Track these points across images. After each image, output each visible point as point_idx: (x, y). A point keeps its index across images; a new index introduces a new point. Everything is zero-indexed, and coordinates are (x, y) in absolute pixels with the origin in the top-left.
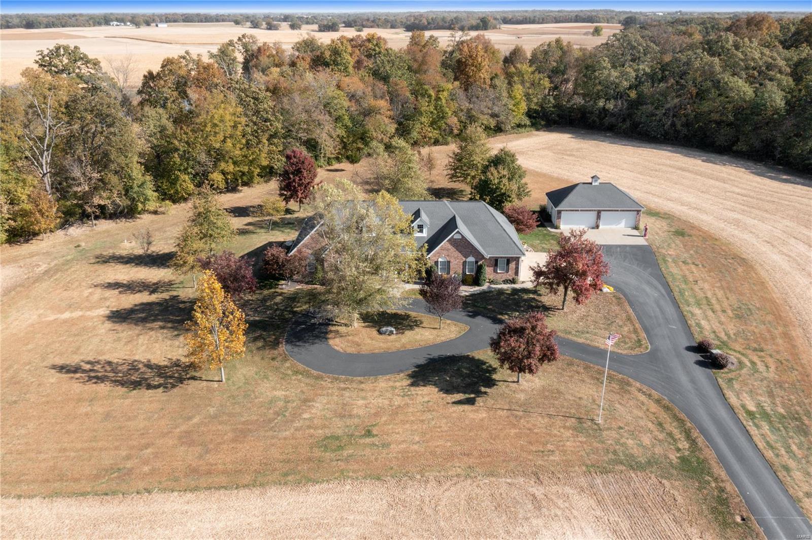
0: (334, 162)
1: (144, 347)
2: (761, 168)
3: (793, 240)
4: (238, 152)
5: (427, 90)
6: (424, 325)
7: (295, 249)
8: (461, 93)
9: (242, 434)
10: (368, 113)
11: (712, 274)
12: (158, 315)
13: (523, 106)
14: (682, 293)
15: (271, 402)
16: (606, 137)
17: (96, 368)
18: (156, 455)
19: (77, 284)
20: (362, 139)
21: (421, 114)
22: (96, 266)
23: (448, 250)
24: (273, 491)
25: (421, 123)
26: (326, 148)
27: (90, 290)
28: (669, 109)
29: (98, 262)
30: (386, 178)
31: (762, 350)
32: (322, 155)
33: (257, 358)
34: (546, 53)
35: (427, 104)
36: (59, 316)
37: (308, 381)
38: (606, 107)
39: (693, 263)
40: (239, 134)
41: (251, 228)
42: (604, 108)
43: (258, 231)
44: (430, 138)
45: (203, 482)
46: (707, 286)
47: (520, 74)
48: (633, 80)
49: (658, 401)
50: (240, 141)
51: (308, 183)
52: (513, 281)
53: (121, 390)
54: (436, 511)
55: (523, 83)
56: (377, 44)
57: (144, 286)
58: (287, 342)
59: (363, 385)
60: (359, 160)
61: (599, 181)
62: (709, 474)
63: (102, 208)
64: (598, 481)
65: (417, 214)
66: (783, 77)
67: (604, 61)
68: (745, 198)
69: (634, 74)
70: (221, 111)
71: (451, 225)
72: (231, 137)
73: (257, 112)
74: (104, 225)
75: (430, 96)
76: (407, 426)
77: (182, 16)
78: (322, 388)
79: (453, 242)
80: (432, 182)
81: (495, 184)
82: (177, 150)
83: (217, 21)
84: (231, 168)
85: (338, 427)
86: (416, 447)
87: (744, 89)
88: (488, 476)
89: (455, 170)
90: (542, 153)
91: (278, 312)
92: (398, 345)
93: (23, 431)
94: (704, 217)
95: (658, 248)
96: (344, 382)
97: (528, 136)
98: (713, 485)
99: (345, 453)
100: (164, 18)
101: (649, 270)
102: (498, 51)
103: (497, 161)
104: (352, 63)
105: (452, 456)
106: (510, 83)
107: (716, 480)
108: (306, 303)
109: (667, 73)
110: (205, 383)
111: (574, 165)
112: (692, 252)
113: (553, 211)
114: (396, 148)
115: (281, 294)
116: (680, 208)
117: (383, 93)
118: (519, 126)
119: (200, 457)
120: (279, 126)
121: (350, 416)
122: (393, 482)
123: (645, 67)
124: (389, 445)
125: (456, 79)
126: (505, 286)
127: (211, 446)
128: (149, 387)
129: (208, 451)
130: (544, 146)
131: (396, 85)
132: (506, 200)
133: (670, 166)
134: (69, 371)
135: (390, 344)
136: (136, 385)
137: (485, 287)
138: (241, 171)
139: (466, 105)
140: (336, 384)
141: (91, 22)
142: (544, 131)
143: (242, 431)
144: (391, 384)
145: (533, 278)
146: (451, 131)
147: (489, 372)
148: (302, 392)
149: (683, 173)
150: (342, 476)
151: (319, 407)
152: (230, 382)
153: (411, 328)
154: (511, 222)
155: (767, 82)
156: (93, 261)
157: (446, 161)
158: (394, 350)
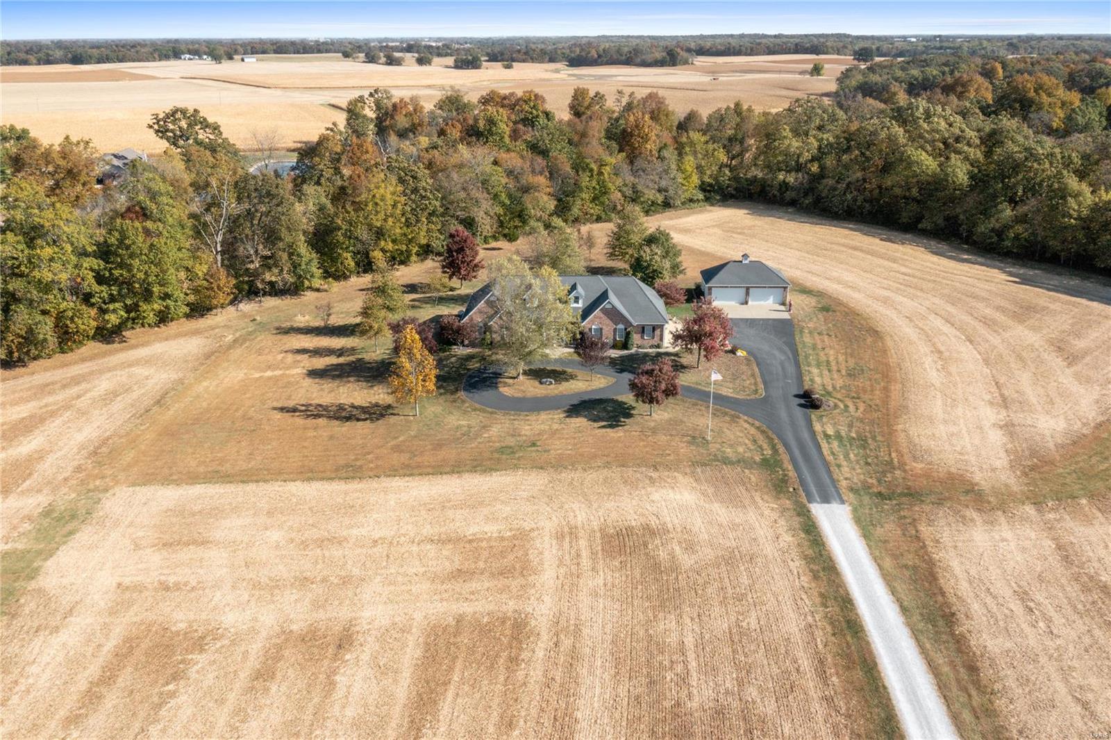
0: (490, 241)
1: (345, 395)
2: (943, 247)
3: (934, 315)
4: (398, 231)
5: (588, 164)
6: (578, 378)
7: (467, 317)
8: (626, 168)
9: (439, 446)
10: (526, 190)
11: (842, 343)
12: (350, 372)
13: (695, 180)
14: (807, 357)
15: (457, 428)
16: (787, 212)
17: (311, 408)
18: (377, 458)
19: (267, 350)
20: (520, 216)
21: (581, 190)
22: (279, 337)
23: (601, 318)
24: (466, 475)
25: (582, 199)
26: (483, 226)
27: (282, 355)
28: (850, 183)
29: (280, 333)
30: (545, 256)
31: (858, 398)
32: (479, 233)
33: (441, 401)
34: (722, 119)
35: (588, 179)
36: (262, 374)
37: (484, 415)
38: (787, 181)
39: (828, 334)
40: (399, 212)
41: (417, 303)
42: (784, 181)
43: (424, 306)
44: (592, 215)
45: (415, 471)
46: (833, 352)
47: (692, 144)
48: (816, 151)
49: (758, 428)
50: (400, 220)
51: (470, 261)
52: (658, 346)
53: (337, 423)
54: (582, 484)
55: (695, 153)
56: (534, 106)
57: (330, 352)
58: (464, 390)
59: (528, 418)
60: (517, 238)
61: (749, 259)
62: (780, 467)
63: (272, 284)
64: (699, 470)
65: (574, 287)
66: (970, 149)
67: (785, 130)
68: (906, 278)
69: (816, 144)
70: (382, 191)
71: (604, 296)
72: (392, 216)
73: (415, 191)
74: (270, 302)
75: (591, 170)
76: (563, 441)
77: (272, 44)
78: (496, 419)
79: (605, 311)
80: (591, 260)
81: (646, 261)
82: (339, 228)
83: (319, 51)
84: (390, 246)
85: (511, 441)
86: (569, 452)
87: (927, 163)
88: (620, 466)
89: (613, 248)
90: (711, 231)
91: (454, 369)
92: (556, 392)
93: (269, 447)
94: (856, 295)
95: (799, 321)
96: (513, 415)
97: (701, 212)
98: (781, 473)
99: (517, 456)
100: (249, 48)
101: (785, 339)
102: (673, 113)
103: (651, 240)
104: (508, 133)
105: (595, 456)
106: (680, 154)
107: (784, 470)
108: (477, 362)
109: (853, 143)
110: (402, 417)
111: (741, 243)
112: (830, 325)
113: (705, 287)
114: (556, 228)
115: (455, 356)
116: (835, 286)
117: (543, 168)
118: (691, 200)
119: (410, 459)
120: (438, 204)
121: (520, 435)
122: (552, 470)
123: (828, 137)
124: (549, 451)
125: (621, 150)
126: (650, 350)
127: (417, 453)
128: (358, 420)
129: (415, 456)
130: (715, 223)
131: (556, 159)
132: (658, 276)
133: (844, 245)
134: (288, 412)
135: (549, 391)
136: (348, 419)
137: (633, 351)
138: (399, 250)
139: (630, 179)
140: (507, 417)
141: (156, 56)
142: (720, 206)
143: (438, 445)
144: (550, 416)
145: (672, 341)
146: (615, 207)
147: (629, 409)
148: (481, 422)
149: (856, 253)
150: (516, 467)
151: (495, 430)
152: (423, 416)
153: (567, 380)
154: (661, 296)
155: (953, 155)
156: (275, 332)
157: (605, 240)
158: (553, 394)
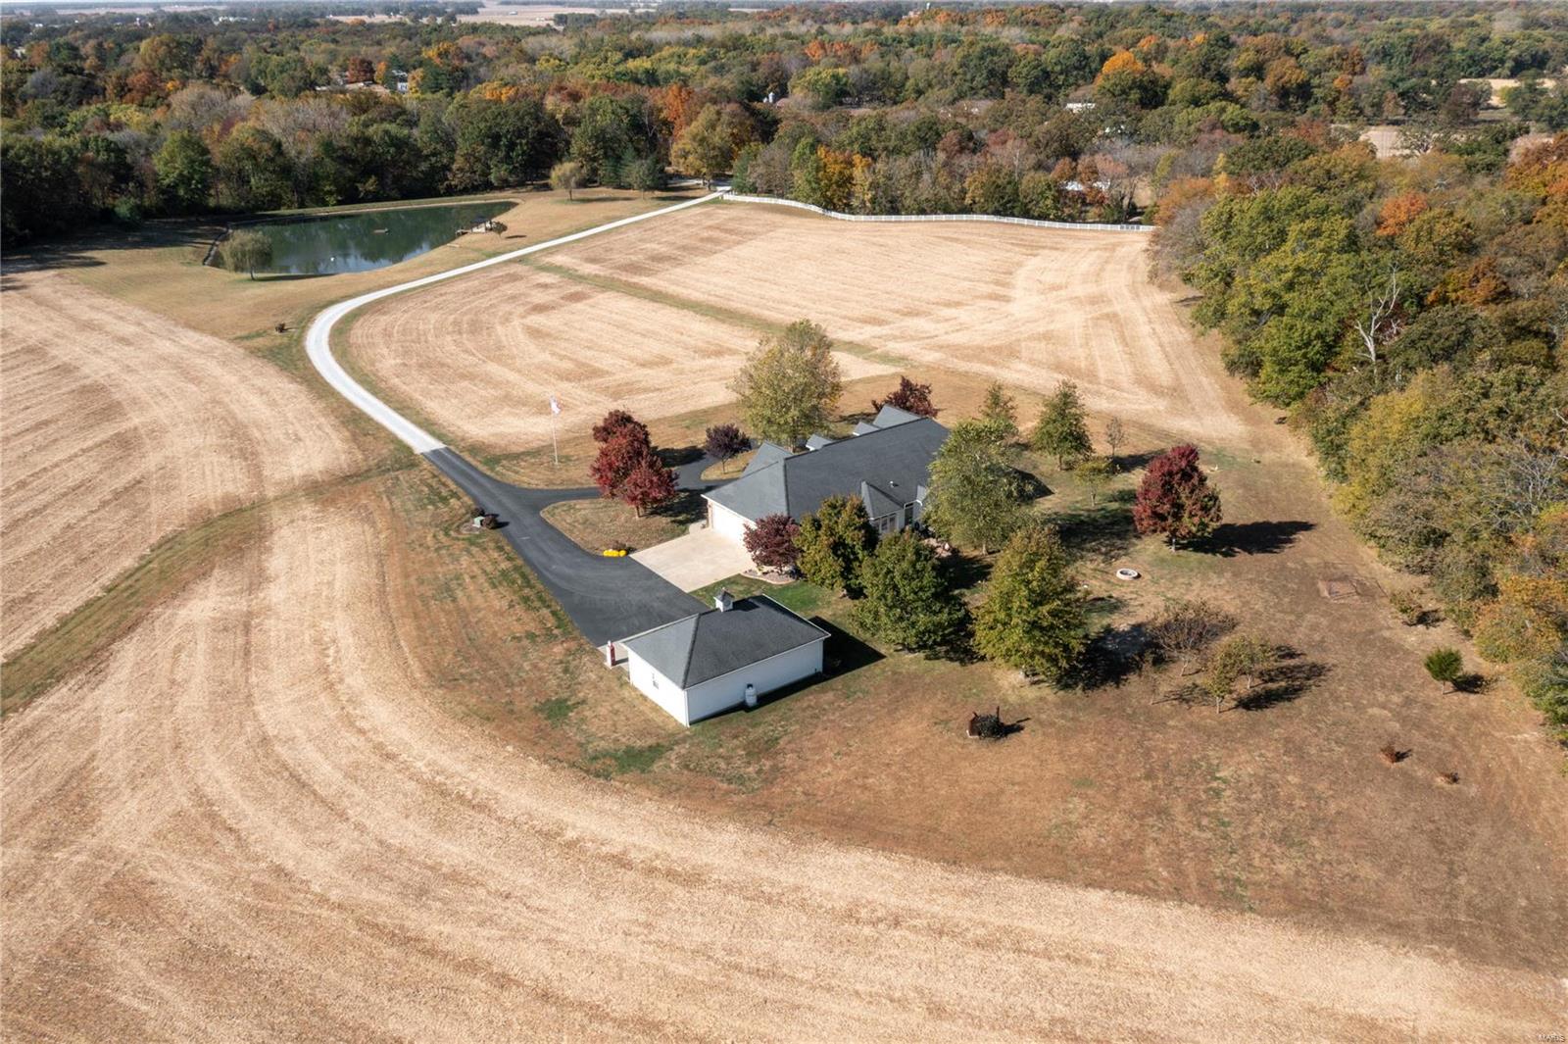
49: (522, 483)
62: (483, 461)
98: (481, 458)
107: (478, 460)
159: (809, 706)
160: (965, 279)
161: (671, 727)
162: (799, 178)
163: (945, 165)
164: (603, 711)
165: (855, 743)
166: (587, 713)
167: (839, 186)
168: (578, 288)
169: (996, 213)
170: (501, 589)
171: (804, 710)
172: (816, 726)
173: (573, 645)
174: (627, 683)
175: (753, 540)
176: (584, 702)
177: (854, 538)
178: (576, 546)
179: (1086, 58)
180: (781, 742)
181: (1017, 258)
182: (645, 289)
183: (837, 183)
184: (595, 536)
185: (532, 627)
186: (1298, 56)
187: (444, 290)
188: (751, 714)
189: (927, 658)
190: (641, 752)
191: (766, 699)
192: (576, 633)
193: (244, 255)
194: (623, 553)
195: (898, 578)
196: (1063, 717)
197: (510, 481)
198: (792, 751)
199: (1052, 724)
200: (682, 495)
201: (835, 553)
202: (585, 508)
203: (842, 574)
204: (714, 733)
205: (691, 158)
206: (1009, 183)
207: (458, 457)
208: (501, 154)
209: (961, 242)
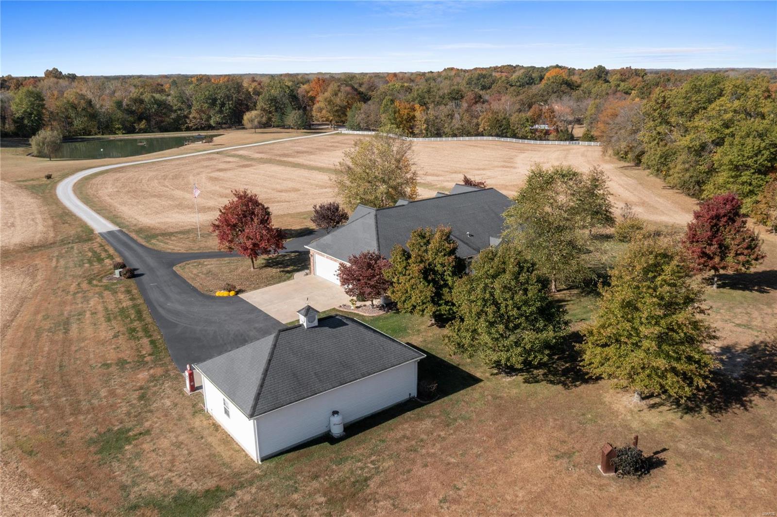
159: (404, 436)
160: (485, 160)
161: (238, 464)
162: (384, 118)
163: (467, 111)
164: (165, 443)
165: (464, 484)
166: (145, 446)
167: (407, 122)
168: (250, 163)
169: (497, 135)
170: (113, 322)
171: (398, 441)
172: (414, 462)
173: (159, 371)
174: (203, 410)
175: (347, 276)
176: (148, 432)
177: (443, 263)
178: (194, 290)
179: (532, 79)
180: (372, 484)
181: (514, 154)
182: (290, 163)
183: (406, 120)
184: (214, 282)
185: (127, 354)
186: (643, 77)
187: (165, 163)
188: (336, 447)
189: (526, 381)
190: (194, 499)
191: (354, 428)
192: (167, 360)
193: (44, 144)
194: (232, 293)
195: (497, 293)
196: (706, 446)
197: (158, 248)
198: (387, 497)
199: (697, 456)
200: (293, 255)
201: (425, 278)
202: (212, 264)
203: (433, 301)
204: (289, 470)
205: (324, 112)
206: (504, 119)
207: (127, 235)
208: (217, 109)
209: (480, 147)
